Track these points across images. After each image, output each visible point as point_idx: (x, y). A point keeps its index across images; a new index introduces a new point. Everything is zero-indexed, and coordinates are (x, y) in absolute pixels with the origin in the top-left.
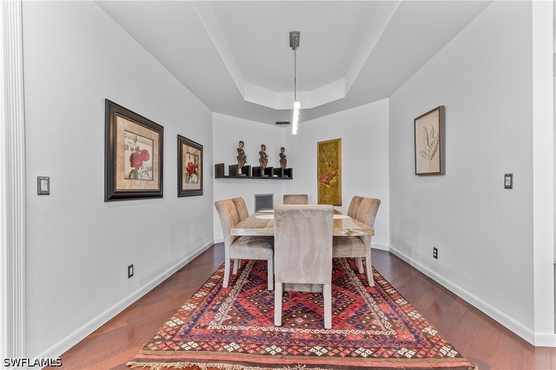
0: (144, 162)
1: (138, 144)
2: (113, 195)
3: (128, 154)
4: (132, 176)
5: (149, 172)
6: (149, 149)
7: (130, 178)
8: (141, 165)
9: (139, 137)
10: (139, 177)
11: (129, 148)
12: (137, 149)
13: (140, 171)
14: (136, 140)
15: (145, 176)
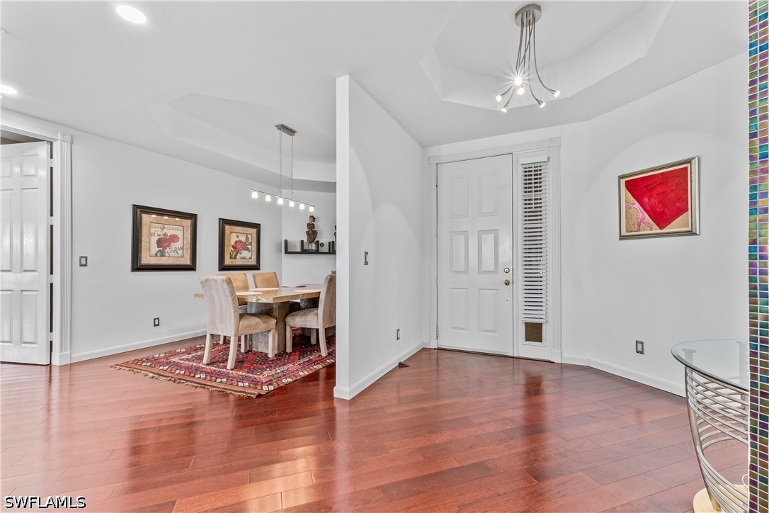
0: (172, 244)
1: (165, 231)
2: (137, 267)
3: (154, 239)
4: (159, 255)
5: (179, 251)
6: (179, 234)
7: (156, 255)
8: (169, 246)
9: (166, 226)
10: (167, 255)
11: (156, 235)
12: (165, 234)
13: (168, 250)
14: (163, 229)
15: (173, 254)
